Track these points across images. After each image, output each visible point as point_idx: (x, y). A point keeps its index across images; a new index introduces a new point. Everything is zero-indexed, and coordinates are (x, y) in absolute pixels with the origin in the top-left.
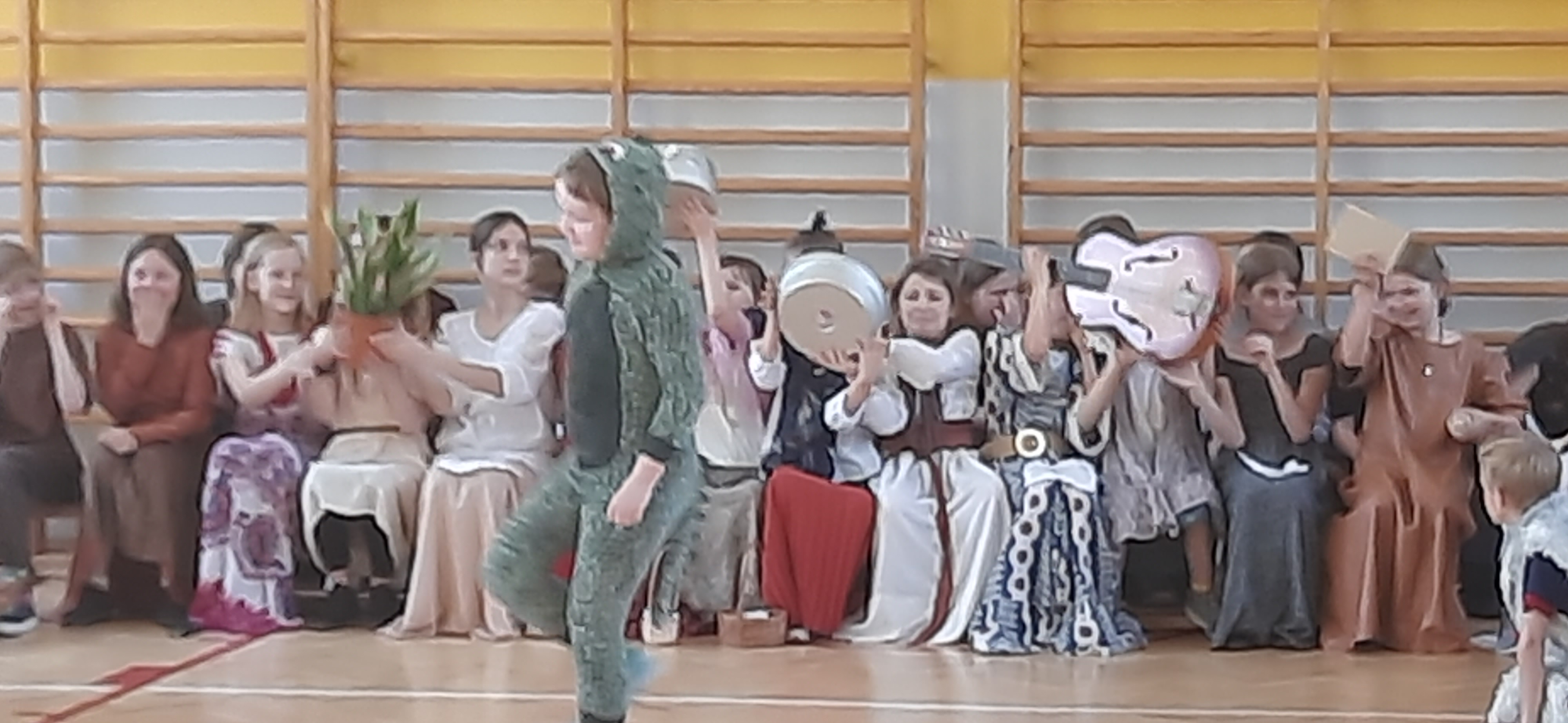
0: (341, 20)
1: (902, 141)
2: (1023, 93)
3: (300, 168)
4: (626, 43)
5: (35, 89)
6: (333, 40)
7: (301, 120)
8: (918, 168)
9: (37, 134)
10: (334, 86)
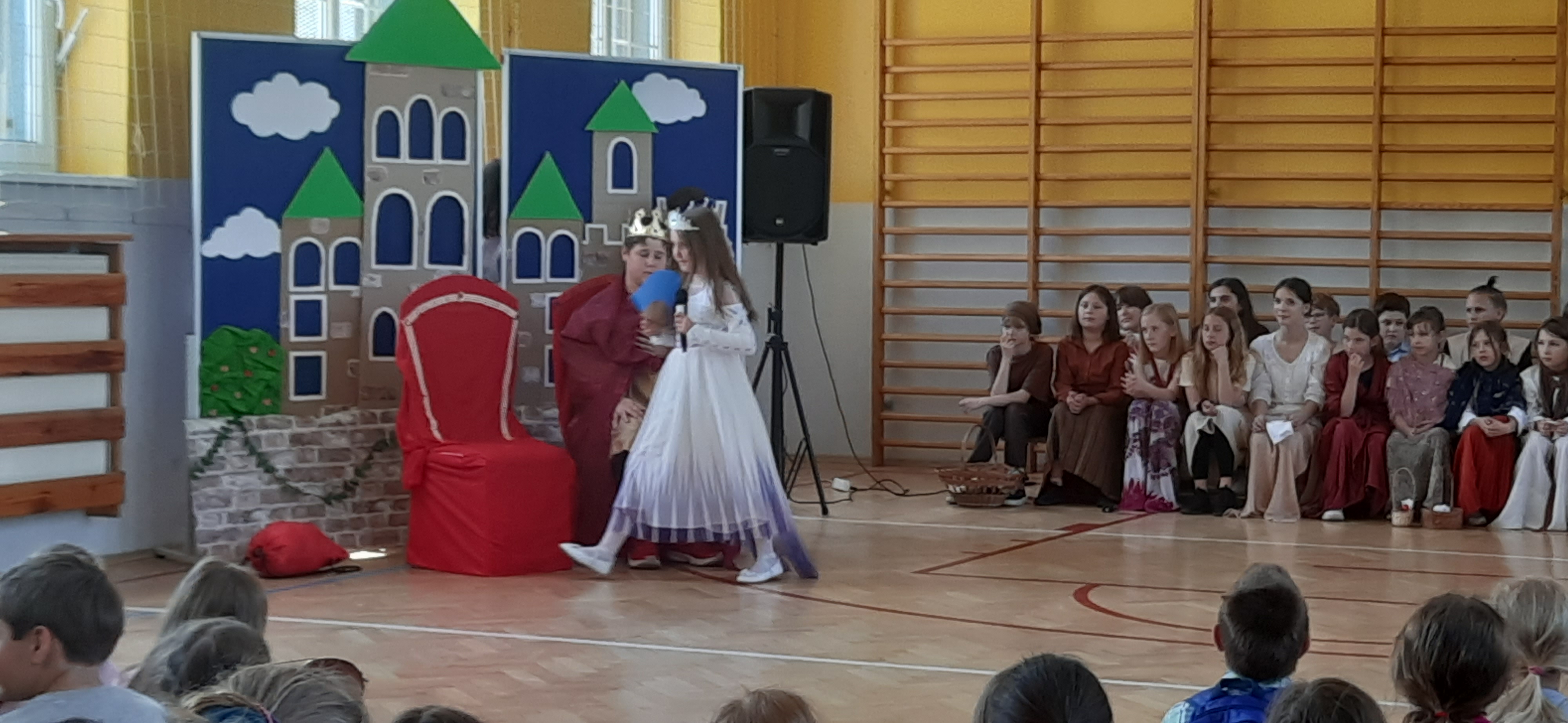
0: (1211, 168)
5: (1037, 207)
6: (1207, 179)
9: (1037, 232)
10: (1207, 207)
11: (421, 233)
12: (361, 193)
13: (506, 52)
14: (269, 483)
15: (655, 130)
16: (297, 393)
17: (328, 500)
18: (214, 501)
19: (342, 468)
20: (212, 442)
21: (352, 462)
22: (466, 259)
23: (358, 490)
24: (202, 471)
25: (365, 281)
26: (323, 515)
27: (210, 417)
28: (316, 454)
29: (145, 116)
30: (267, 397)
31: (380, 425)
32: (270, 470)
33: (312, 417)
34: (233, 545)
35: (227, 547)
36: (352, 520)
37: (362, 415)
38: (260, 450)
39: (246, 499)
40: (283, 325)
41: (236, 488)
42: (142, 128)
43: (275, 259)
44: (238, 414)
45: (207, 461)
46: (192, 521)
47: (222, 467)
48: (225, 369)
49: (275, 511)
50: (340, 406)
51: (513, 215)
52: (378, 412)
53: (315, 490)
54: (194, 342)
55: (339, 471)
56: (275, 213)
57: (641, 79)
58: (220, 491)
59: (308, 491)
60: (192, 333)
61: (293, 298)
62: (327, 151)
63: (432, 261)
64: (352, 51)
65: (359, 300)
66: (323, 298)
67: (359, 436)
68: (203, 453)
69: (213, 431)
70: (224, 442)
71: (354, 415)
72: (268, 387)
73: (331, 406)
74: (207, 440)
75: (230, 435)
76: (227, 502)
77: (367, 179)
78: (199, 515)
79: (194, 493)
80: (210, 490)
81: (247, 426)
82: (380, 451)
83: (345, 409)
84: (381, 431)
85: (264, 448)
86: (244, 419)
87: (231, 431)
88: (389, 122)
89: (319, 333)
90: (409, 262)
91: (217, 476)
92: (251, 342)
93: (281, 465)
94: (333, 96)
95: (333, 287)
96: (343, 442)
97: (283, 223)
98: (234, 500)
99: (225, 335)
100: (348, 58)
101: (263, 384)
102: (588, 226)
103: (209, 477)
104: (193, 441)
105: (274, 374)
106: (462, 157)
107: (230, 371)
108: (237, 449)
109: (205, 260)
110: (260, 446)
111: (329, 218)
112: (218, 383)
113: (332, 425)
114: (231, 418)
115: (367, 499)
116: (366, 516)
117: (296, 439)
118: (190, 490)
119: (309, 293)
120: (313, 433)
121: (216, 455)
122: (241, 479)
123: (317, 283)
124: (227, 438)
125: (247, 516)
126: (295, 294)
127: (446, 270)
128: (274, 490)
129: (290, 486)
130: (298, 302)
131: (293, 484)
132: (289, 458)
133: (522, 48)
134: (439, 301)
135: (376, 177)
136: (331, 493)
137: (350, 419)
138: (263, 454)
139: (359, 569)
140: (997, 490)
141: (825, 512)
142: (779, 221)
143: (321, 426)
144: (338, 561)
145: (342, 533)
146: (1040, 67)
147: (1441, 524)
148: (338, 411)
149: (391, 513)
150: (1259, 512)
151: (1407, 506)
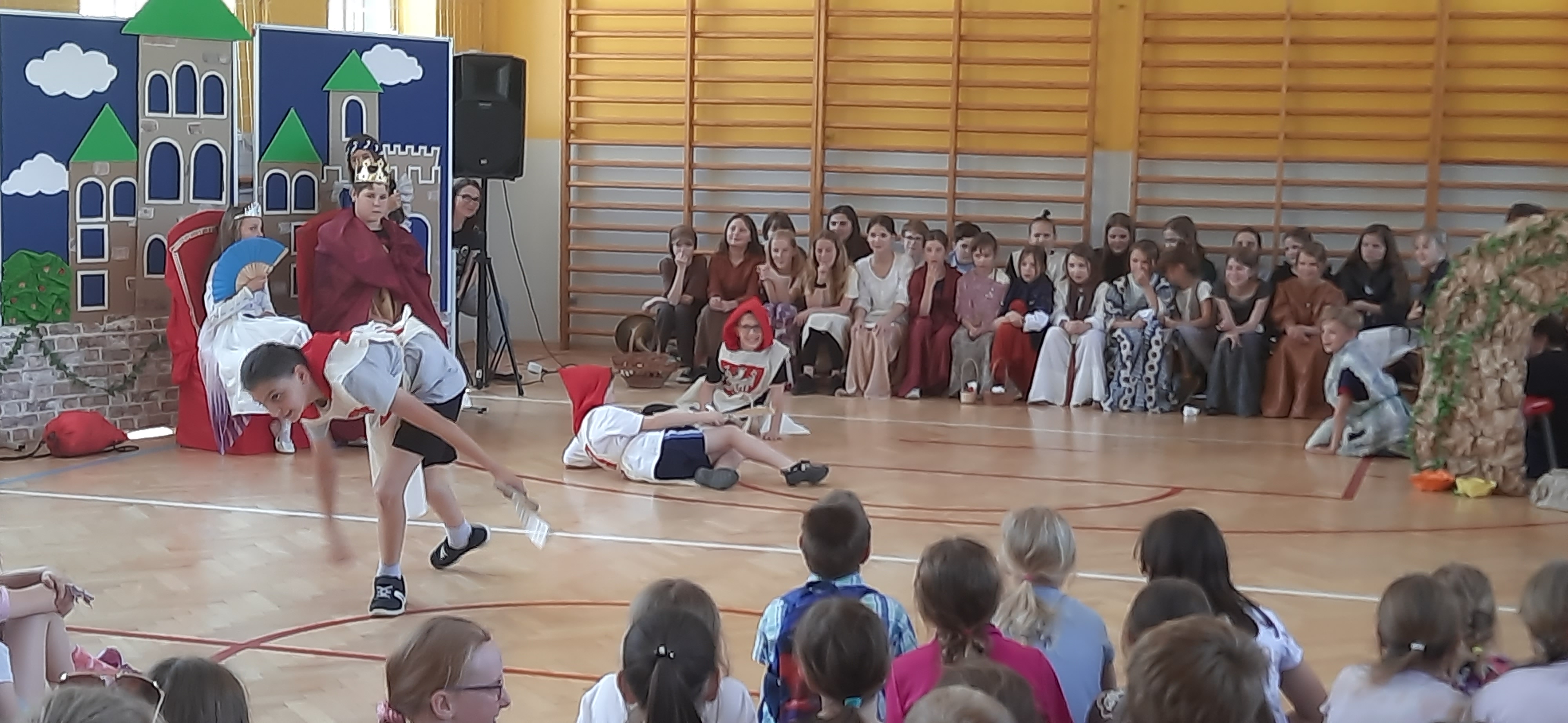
0: (827, 119)
1: (1081, 178)
2: (1139, 157)
3: (808, 185)
4: (957, 131)
5: (692, 147)
6: (824, 127)
7: (808, 163)
8: (1089, 191)
9: (692, 167)
10: (824, 149)
11: (187, 173)
12: (136, 142)
13: (257, 26)
14: (62, 377)
15: (381, 91)
16: (84, 304)
17: (110, 391)
18: (16, 393)
19: (123, 365)
20: (13, 345)
21: (131, 360)
22: (225, 195)
23: (136, 382)
24: (5, 369)
25: (140, 213)
26: (107, 404)
27: (11, 325)
28: (101, 354)
30: (58, 308)
31: (154, 330)
32: (63, 367)
33: (97, 324)
34: (32, 429)
35: (26, 430)
36: (131, 407)
37: (139, 322)
38: (53, 352)
39: (42, 391)
40: (71, 249)
41: (33, 383)
43: (64, 196)
44: (35, 322)
45: (9, 361)
47: (22, 366)
48: (22, 285)
49: (67, 400)
50: (120, 316)
51: (262, 160)
52: (152, 320)
53: (99, 384)
55: (120, 368)
56: (64, 158)
57: (369, 48)
58: (20, 385)
59: (94, 384)
61: (80, 227)
62: (107, 107)
63: (196, 197)
64: (128, 26)
65: (136, 228)
66: (105, 227)
67: (137, 339)
69: (13, 336)
70: (23, 345)
73: (112, 315)
74: (7, 344)
75: (27, 340)
76: (26, 394)
77: (141, 130)
80: (11, 384)
81: (41, 332)
82: (153, 351)
83: (125, 317)
84: (155, 335)
85: (57, 350)
86: (39, 326)
87: (29, 336)
88: (159, 83)
90: (177, 197)
91: (17, 373)
92: (44, 263)
93: (71, 363)
94: (111, 62)
96: (123, 344)
97: (71, 166)
98: (31, 392)
99: (22, 257)
100: (125, 31)
101: (56, 297)
102: (326, 168)
103: (10, 373)
105: (64, 289)
106: (222, 113)
107: (26, 286)
108: (34, 351)
110: (54, 348)
111: (109, 162)
112: (17, 297)
113: (113, 330)
114: (28, 326)
115: (144, 390)
116: (142, 404)
117: (82, 342)
119: (93, 223)
120: (98, 337)
121: (15, 356)
122: (37, 376)
123: (100, 215)
124: (25, 341)
125: (43, 405)
126: (81, 224)
127: (207, 205)
128: (65, 384)
129: (79, 380)
130: (83, 231)
131: (82, 379)
132: (78, 357)
133: (269, 23)
134: (200, 232)
135: (149, 128)
136: (113, 386)
137: (129, 325)
138: (56, 354)
139: (137, 448)
140: (658, 374)
141: (521, 393)
142: (483, 162)
143: (104, 331)
144: (120, 442)
145: (121, 418)
146: (694, 35)
147: (998, 400)
148: (119, 319)
149: (164, 401)
150: (860, 392)
151: (972, 388)
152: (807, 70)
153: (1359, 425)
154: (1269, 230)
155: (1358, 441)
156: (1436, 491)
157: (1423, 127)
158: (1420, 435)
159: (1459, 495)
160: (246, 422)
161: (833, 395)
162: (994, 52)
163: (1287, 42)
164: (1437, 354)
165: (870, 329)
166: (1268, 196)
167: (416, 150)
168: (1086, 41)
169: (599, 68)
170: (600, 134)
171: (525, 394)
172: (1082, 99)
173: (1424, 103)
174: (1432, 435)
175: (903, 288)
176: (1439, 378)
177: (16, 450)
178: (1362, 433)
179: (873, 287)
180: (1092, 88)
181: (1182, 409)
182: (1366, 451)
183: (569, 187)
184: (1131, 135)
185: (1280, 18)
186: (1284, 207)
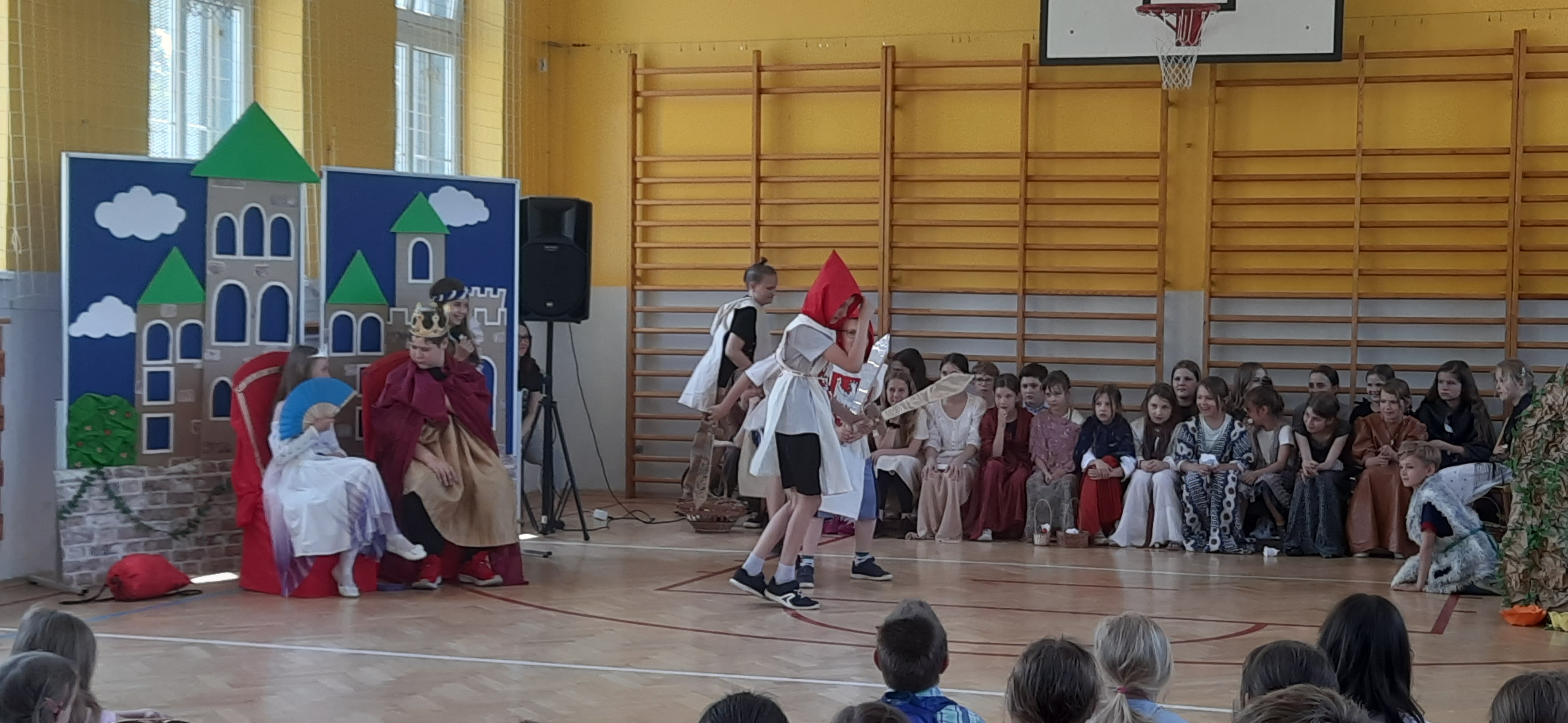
0: (894, 261)
1: (1152, 318)
2: (1211, 297)
4: (1025, 272)
6: (891, 270)
8: (1161, 330)
10: (891, 291)
11: (253, 317)
12: (203, 284)
13: (324, 169)
14: (125, 522)
15: (447, 232)
16: (150, 447)
18: (80, 537)
19: (187, 508)
20: (78, 488)
21: (195, 503)
22: (291, 337)
23: (200, 526)
24: (69, 513)
25: (206, 355)
26: (171, 548)
27: (77, 468)
28: (165, 496)
29: (22, 221)
30: (123, 452)
31: (219, 473)
32: (126, 511)
33: (161, 467)
34: (94, 573)
35: (89, 574)
36: (195, 551)
37: (204, 465)
38: (119, 495)
39: (104, 536)
40: (137, 392)
41: (97, 526)
42: (19, 231)
43: (131, 338)
44: (100, 465)
45: (73, 504)
46: (60, 554)
47: (86, 510)
48: (88, 428)
49: (130, 544)
50: (185, 458)
51: (329, 301)
52: (217, 463)
53: (163, 528)
54: (63, 407)
55: (183, 512)
56: (131, 300)
57: (436, 190)
58: (85, 529)
59: (158, 528)
60: (61, 399)
61: (146, 370)
62: (175, 251)
63: (262, 339)
64: (195, 169)
65: (201, 370)
66: (171, 369)
67: (202, 482)
68: (70, 498)
69: (78, 480)
70: (87, 488)
71: (196, 466)
72: (125, 443)
73: (176, 458)
74: (72, 487)
75: (92, 483)
76: (90, 538)
77: (208, 272)
78: (66, 549)
79: (61, 531)
80: (75, 528)
81: (106, 475)
82: (218, 494)
83: (188, 460)
84: (220, 477)
85: (122, 493)
86: (104, 469)
87: (93, 479)
88: (226, 226)
89: (167, 398)
90: (243, 339)
91: (82, 517)
92: (110, 406)
93: (135, 507)
94: (180, 205)
95: (180, 361)
96: (187, 487)
97: (138, 308)
98: (96, 536)
99: (88, 400)
100: (193, 174)
101: (121, 440)
102: (392, 310)
103: (74, 518)
104: (61, 488)
105: (129, 432)
106: (288, 254)
107: (93, 430)
108: (100, 495)
109: (72, 339)
110: (119, 492)
111: (178, 304)
112: (82, 440)
113: (178, 473)
114: (93, 469)
115: (207, 534)
116: (206, 548)
117: (148, 486)
118: (58, 528)
119: (159, 366)
120: (164, 480)
121: (80, 499)
122: (102, 519)
123: (166, 357)
124: (90, 485)
125: (106, 549)
126: (147, 366)
127: (274, 346)
128: (130, 527)
129: (142, 524)
130: (150, 373)
131: (146, 523)
132: (142, 501)
133: (337, 165)
134: (265, 372)
135: (216, 271)
136: (177, 530)
137: (193, 468)
138: (120, 498)
139: (199, 592)
140: (725, 519)
141: (587, 538)
142: (549, 304)
143: (169, 474)
144: (184, 585)
145: (185, 562)
146: (759, 180)
147: (1072, 543)
148: (184, 462)
149: (227, 545)
150: (931, 535)
151: (1045, 530)
152: (874, 213)
153: (1444, 562)
154: (1345, 368)
155: (1444, 578)
156: (1527, 626)
157: (1501, 262)
158: (1510, 568)
159: (1552, 629)
160: (311, 564)
161: (904, 538)
162: (1061, 192)
163: (1358, 179)
164: (1525, 485)
165: (942, 471)
166: (1344, 334)
167: (482, 292)
168: (1153, 180)
169: (664, 214)
170: (664, 280)
171: (591, 538)
172: (1151, 238)
173: (1501, 238)
174: (1522, 568)
175: (974, 429)
176: (1528, 508)
177: (79, 595)
178: (1448, 570)
179: (944, 427)
180: (1161, 227)
181: (1262, 550)
182: (1453, 588)
183: (634, 333)
184: (1202, 274)
185: (1351, 154)
186: (1360, 344)
